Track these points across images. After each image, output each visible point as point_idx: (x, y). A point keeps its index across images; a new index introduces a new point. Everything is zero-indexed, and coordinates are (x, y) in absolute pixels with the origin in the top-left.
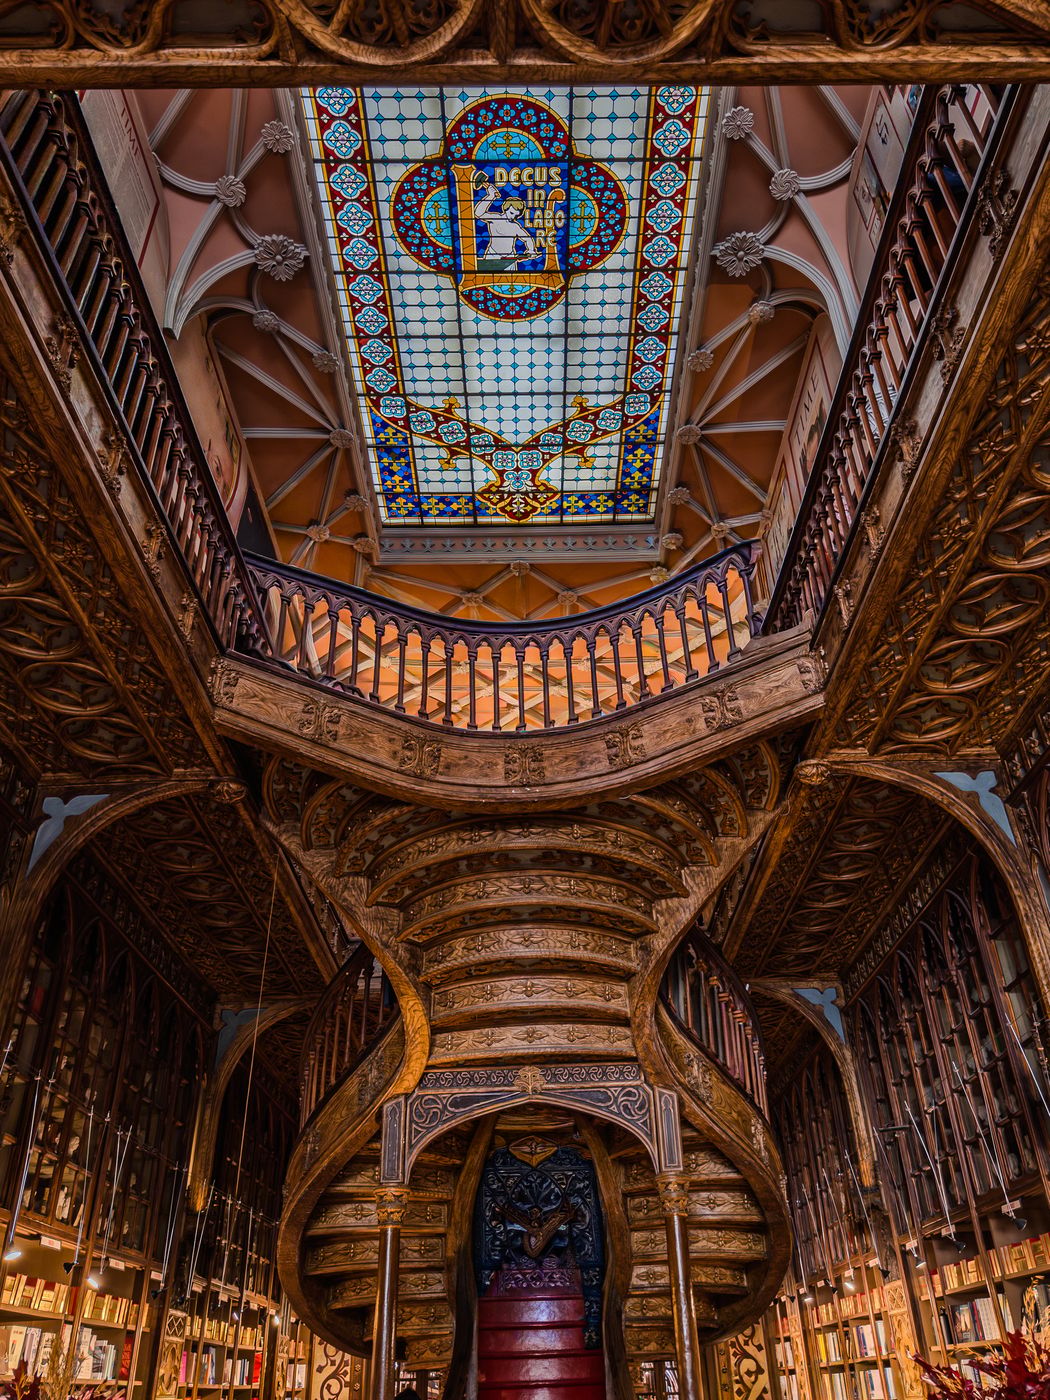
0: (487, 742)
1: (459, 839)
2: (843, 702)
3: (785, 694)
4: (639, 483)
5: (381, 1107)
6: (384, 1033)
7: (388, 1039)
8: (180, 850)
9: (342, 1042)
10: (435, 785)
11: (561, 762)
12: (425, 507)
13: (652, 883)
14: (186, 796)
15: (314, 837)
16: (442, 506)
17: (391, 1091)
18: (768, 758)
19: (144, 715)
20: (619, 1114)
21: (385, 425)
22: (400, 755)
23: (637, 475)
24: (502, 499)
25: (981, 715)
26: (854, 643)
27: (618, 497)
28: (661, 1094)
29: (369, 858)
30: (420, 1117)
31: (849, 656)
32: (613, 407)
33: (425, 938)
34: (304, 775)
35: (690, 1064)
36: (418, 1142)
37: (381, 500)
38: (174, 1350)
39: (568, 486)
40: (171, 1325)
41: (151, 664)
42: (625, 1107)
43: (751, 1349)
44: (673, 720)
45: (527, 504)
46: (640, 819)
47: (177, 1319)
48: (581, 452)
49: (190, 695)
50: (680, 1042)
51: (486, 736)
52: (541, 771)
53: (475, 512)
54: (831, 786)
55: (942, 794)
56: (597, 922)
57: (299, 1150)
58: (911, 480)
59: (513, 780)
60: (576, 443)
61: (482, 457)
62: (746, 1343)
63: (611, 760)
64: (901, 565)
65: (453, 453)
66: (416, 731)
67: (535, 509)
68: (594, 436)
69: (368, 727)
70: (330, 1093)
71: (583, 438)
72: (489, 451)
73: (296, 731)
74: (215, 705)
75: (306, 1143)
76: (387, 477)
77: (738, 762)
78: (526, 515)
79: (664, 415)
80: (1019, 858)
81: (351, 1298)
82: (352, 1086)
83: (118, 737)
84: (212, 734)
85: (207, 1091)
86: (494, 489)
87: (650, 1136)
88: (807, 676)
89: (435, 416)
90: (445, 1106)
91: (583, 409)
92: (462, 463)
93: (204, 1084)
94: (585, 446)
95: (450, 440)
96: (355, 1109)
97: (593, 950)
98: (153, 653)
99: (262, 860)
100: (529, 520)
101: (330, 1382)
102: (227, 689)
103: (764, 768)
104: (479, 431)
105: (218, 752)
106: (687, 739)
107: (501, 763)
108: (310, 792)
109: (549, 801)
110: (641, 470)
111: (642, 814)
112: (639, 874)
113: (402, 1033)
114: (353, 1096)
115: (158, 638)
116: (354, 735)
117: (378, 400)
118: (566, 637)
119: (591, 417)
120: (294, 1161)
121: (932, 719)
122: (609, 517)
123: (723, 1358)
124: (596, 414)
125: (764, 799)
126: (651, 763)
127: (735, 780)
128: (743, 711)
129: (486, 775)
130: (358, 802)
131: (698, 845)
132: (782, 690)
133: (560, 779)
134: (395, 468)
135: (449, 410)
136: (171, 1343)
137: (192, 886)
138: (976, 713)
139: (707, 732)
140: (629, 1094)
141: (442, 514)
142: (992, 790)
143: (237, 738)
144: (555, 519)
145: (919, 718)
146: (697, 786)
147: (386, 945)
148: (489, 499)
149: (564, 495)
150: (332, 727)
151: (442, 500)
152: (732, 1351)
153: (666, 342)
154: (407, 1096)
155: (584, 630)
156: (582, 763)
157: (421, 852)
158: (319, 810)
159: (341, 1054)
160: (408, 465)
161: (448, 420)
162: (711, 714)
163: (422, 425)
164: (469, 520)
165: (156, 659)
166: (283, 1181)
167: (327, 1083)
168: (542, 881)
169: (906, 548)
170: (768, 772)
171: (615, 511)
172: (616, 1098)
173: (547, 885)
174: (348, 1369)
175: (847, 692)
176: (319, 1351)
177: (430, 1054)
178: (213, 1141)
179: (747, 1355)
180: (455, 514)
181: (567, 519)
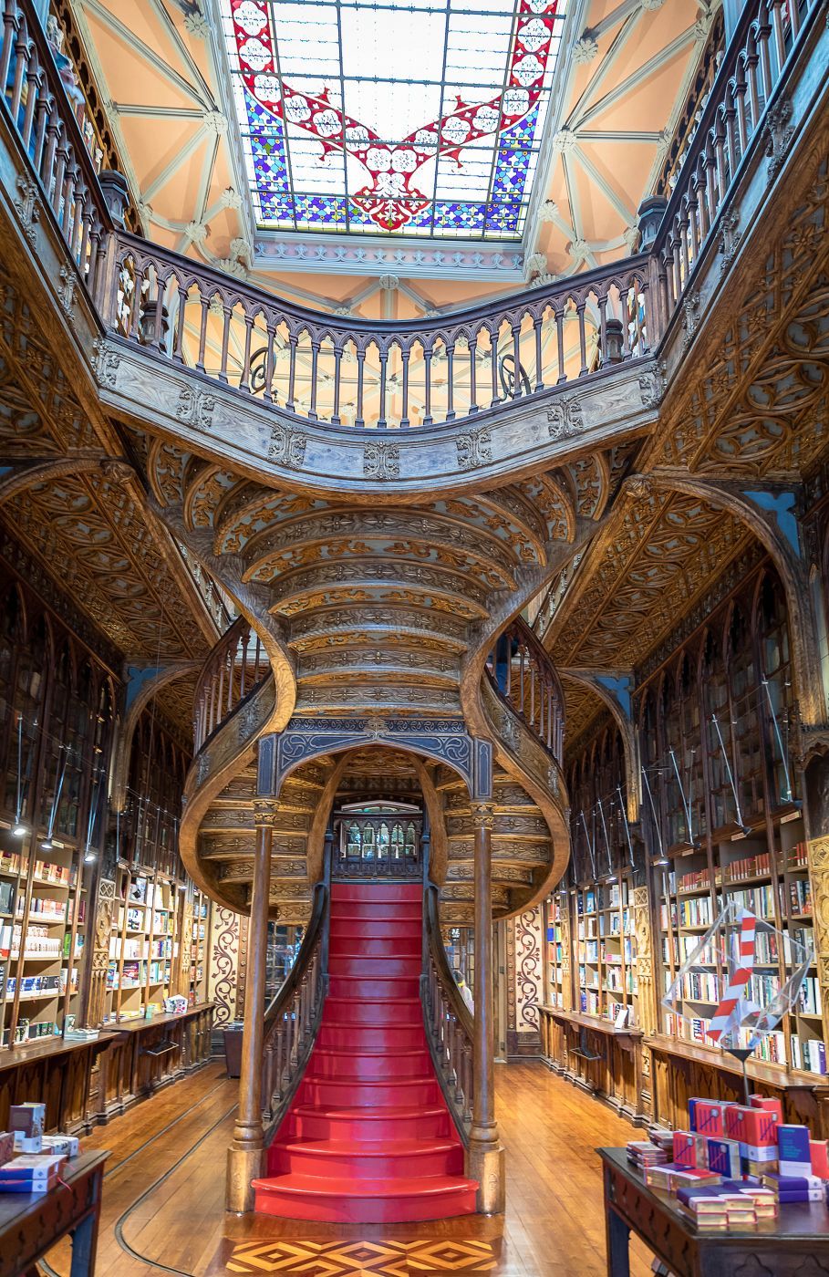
0: (348, 438)
1: (322, 526)
2: (674, 419)
3: (624, 408)
4: (511, 196)
5: (257, 742)
6: (259, 686)
7: (262, 691)
8: (81, 526)
9: (225, 693)
10: (300, 474)
11: (415, 460)
12: (299, 209)
13: (488, 576)
14: (81, 475)
15: (195, 519)
16: (315, 209)
17: (265, 729)
18: (601, 469)
19: (35, 391)
20: (445, 756)
21: (259, 111)
22: (268, 444)
23: (509, 186)
24: (374, 205)
25: (793, 439)
26: (694, 357)
27: (488, 209)
28: (480, 744)
29: (244, 541)
30: (289, 750)
31: (687, 371)
32: (491, 105)
33: (292, 612)
34: (185, 459)
35: (505, 723)
36: (286, 768)
37: (255, 198)
38: (106, 905)
39: (441, 195)
40: (103, 889)
41: (36, 337)
42: (451, 751)
43: (531, 929)
44: (520, 428)
45: (399, 212)
46: (482, 519)
47: (107, 885)
48: (454, 155)
49: (75, 371)
50: (498, 706)
51: (348, 431)
52: (397, 469)
53: (348, 218)
54: (652, 501)
55: (746, 510)
56: (438, 607)
57: (193, 770)
58: (776, 176)
59: (370, 474)
60: (451, 144)
61: (357, 154)
62: (528, 925)
63: (460, 461)
64: (750, 273)
65: (328, 148)
66: (284, 422)
67: (406, 218)
68: (470, 138)
69: (240, 416)
70: (217, 729)
71: (459, 139)
72: (364, 147)
73: (174, 416)
74: (99, 386)
75: (199, 765)
76: (262, 173)
77: (574, 473)
78: (397, 224)
79: (541, 117)
80: (800, 568)
81: (236, 877)
82: (234, 724)
83: (16, 412)
84: (98, 414)
85: (121, 728)
86: (367, 193)
87: (468, 773)
88: (647, 392)
89: (310, 103)
90: (308, 743)
91: (461, 105)
92: (335, 159)
93: (118, 722)
94: (459, 148)
95: (325, 132)
96: (237, 742)
97: (433, 630)
98: (36, 324)
99: (153, 540)
100: (399, 231)
101: (225, 935)
102: (110, 370)
103: (597, 479)
104: (354, 124)
105: (105, 433)
106: (531, 445)
107: (361, 457)
108: (190, 478)
109: (402, 494)
110: (514, 181)
111: (483, 514)
112: (477, 568)
113: (273, 686)
114: (235, 733)
115: (41, 309)
116: (227, 423)
117: (252, 79)
118: (427, 339)
119: (468, 115)
120: (190, 778)
121: (751, 441)
122: (477, 233)
123: (510, 934)
124: (474, 112)
125: (593, 509)
126: (496, 466)
127: (568, 490)
128: (584, 421)
129: (347, 468)
130: (233, 488)
131: (529, 545)
132: (622, 404)
133: (414, 475)
134: (269, 162)
135: (324, 97)
136: (104, 900)
137: (94, 559)
138: (789, 437)
139: (550, 439)
140: (455, 742)
141: (315, 218)
142: (790, 510)
143: (121, 419)
144: (426, 231)
145: (739, 439)
146: (535, 493)
147: (259, 616)
148: (362, 204)
149: (437, 203)
150: (207, 414)
151: (316, 202)
152: (517, 929)
153: (551, 28)
154: (278, 734)
155: (445, 333)
156: (434, 462)
157: (288, 536)
158: (198, 494)
159: (225, 701)
160: (282, 159)
161: (323, 108)
162: (555, 423)
163: (297, 112)
164: (342, 227)
165: (40, 331)
166: (182, 794)
167: (215, 721)
168: (393, 568)
169: (758, 254)
170: (599, 484)
171: (483, 225)
172: (444, 745)
173: (397, 573)
174: (238, 928)
175: (680, 408)
176: (216, 916)
177: (296, 704)
178: (128, 765)
179: (527, 933)
180: (327, 218)
181: (438, 232)
